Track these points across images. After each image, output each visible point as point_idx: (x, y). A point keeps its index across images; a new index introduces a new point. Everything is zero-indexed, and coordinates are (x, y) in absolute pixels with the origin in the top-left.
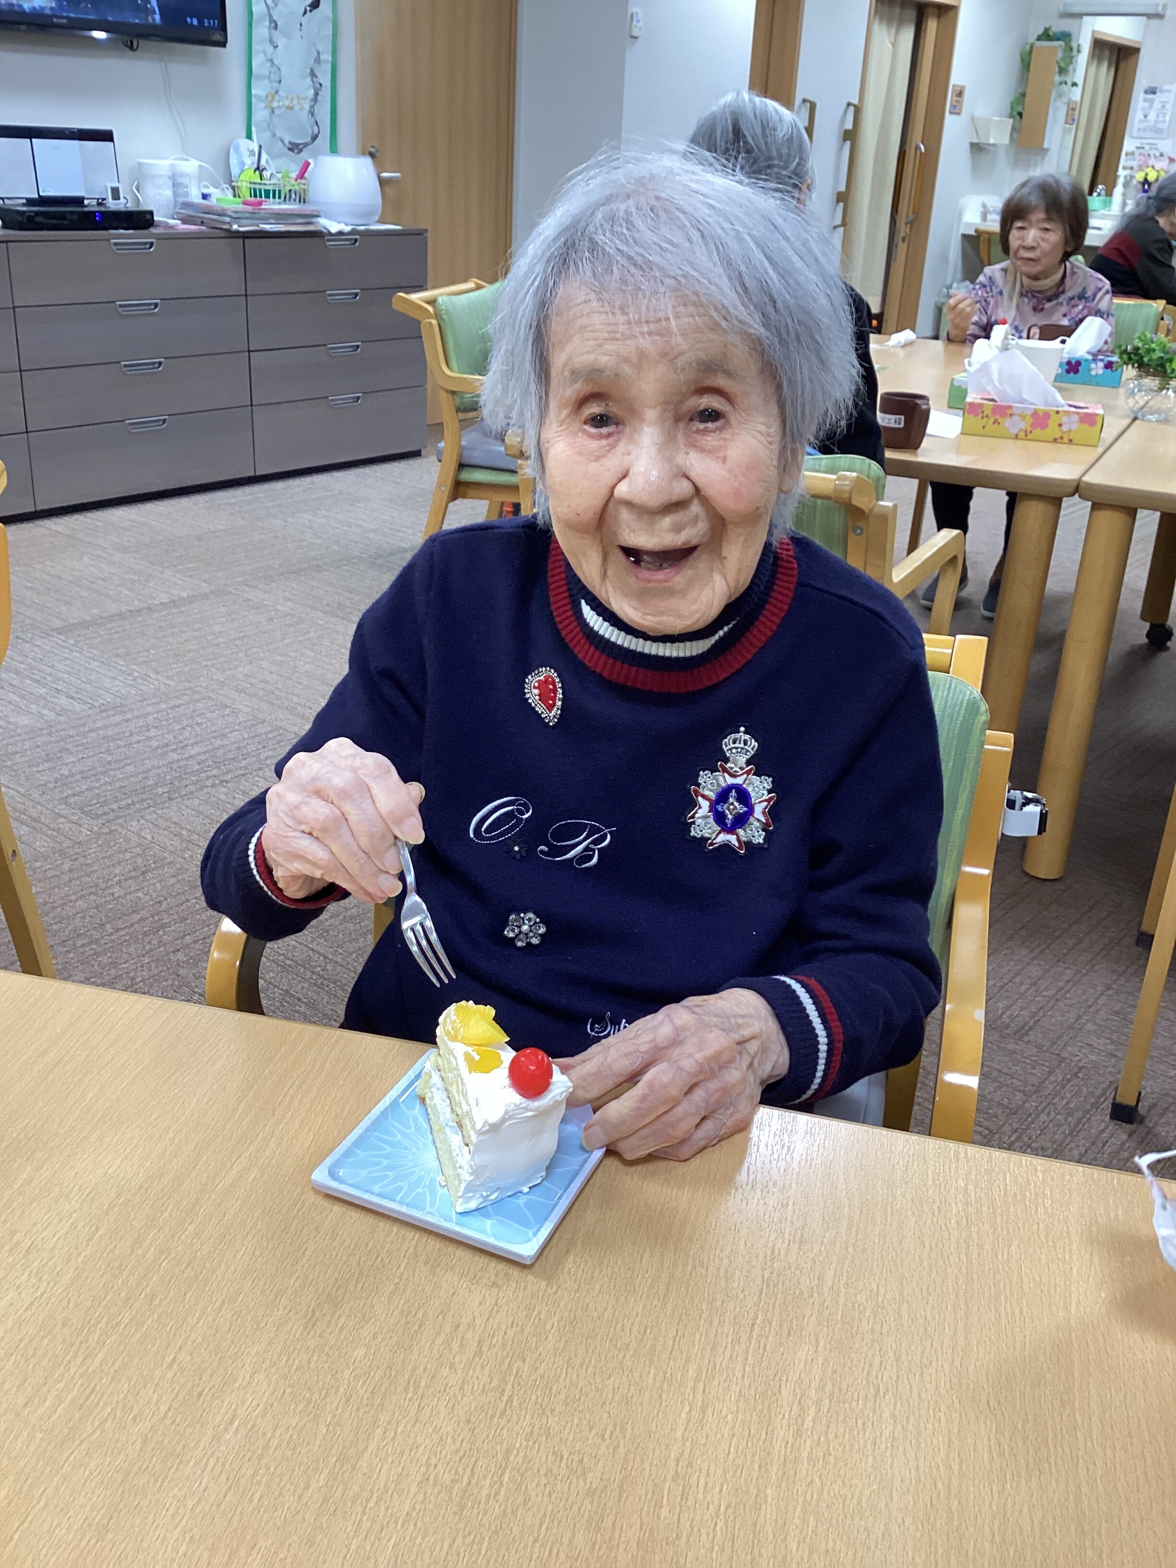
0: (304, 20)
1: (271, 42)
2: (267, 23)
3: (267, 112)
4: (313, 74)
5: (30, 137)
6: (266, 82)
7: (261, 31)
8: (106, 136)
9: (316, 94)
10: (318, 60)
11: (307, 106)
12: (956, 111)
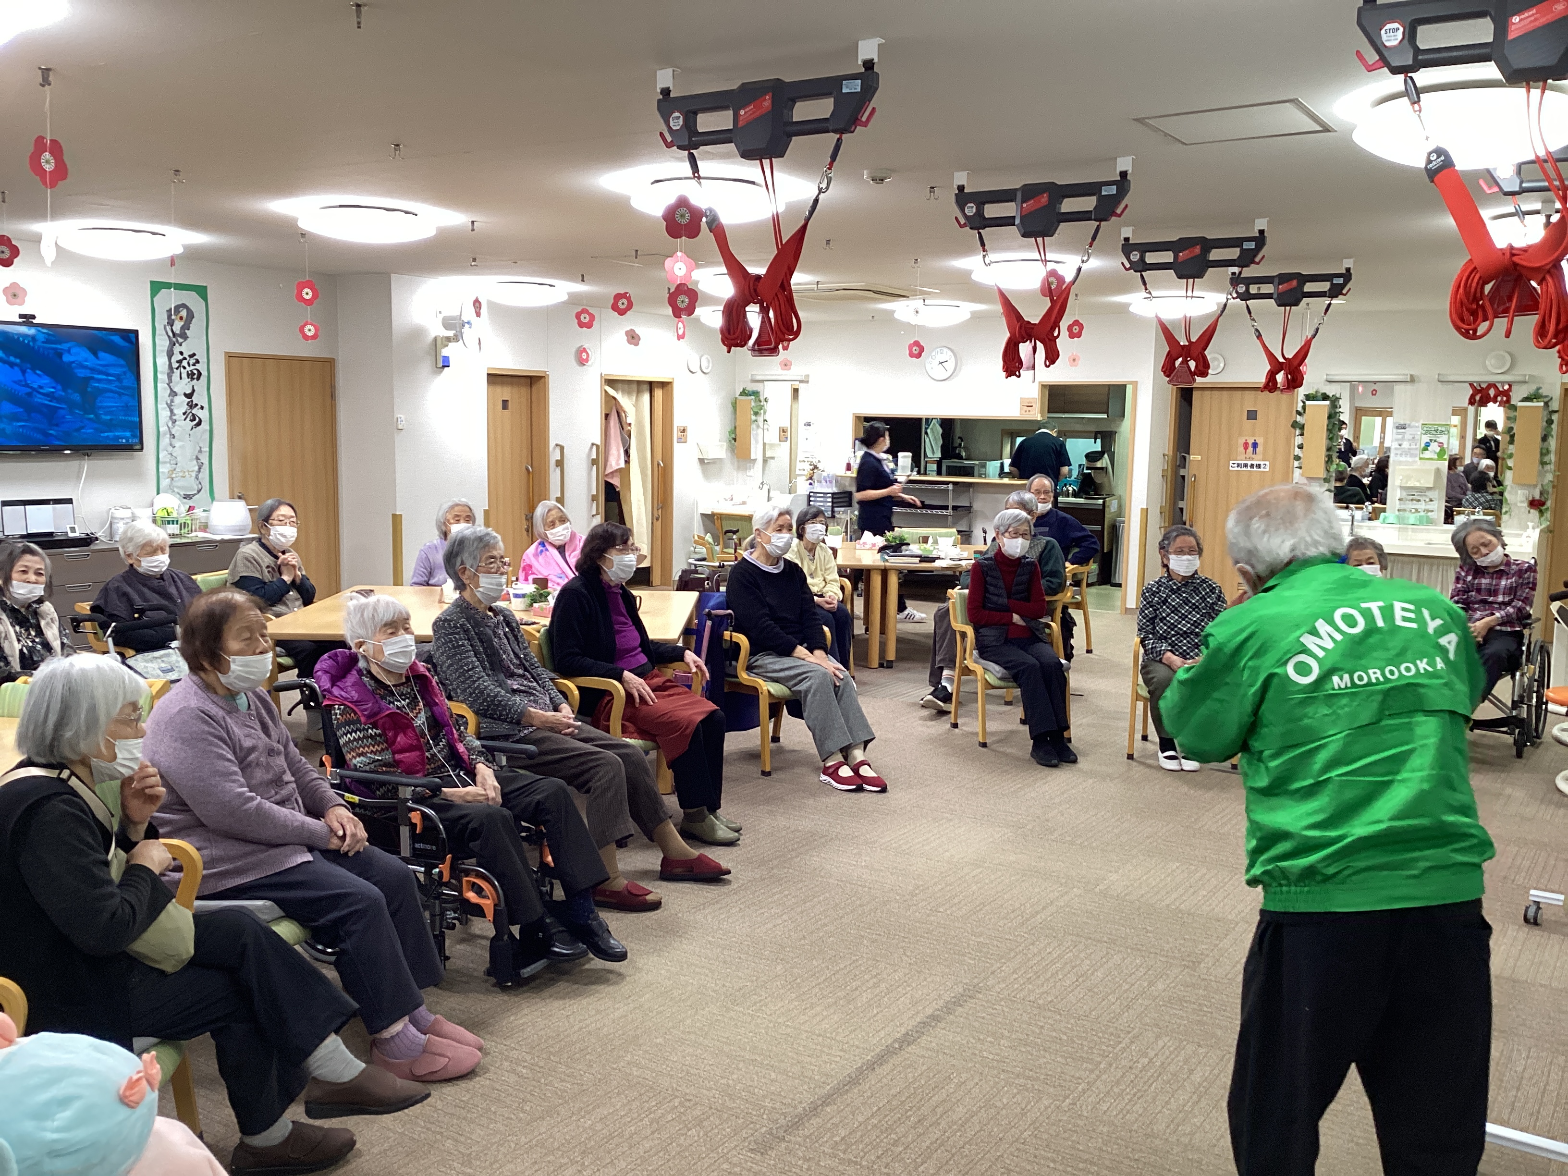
0: (191, 432)
1: (171, 445)
2: (168, 436)
3: (169, 480)
4: (197, 458)
5: (25, 505)
6: (168, 465)
7: (165, 441)
8: (69, 501)
9: (200, 469)
10: (200, 451)
11: (194, 474)
12: (682, 440)
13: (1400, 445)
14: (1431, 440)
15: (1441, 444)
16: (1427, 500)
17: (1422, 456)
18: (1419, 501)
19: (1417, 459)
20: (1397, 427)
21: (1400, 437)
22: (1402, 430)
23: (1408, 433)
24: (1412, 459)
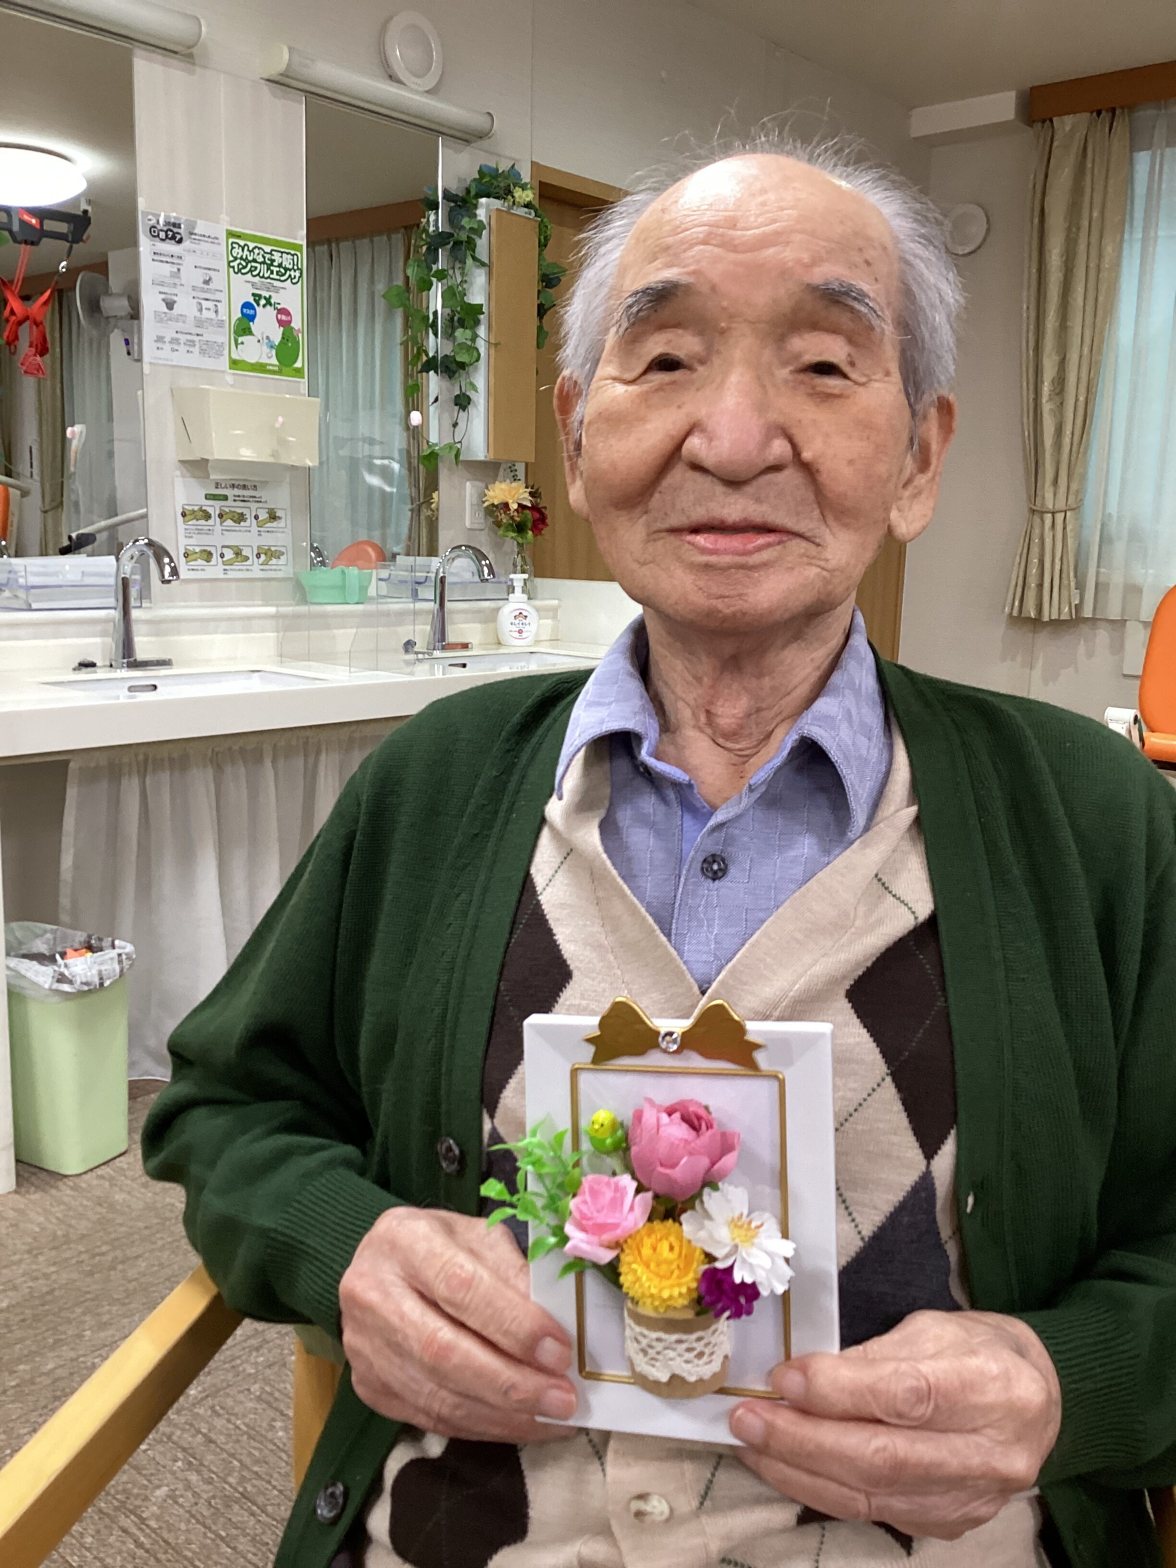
13: (170, 305)
14: (257, 297)
15: (284, 317)
16: (263, 515)
17: (235, 356)
18: (241, 518)
19: (224, 363)
20: (153, 232)
21: (167, 269)
22: (170, 247)
23: (189, 262)
24: (208, 363)
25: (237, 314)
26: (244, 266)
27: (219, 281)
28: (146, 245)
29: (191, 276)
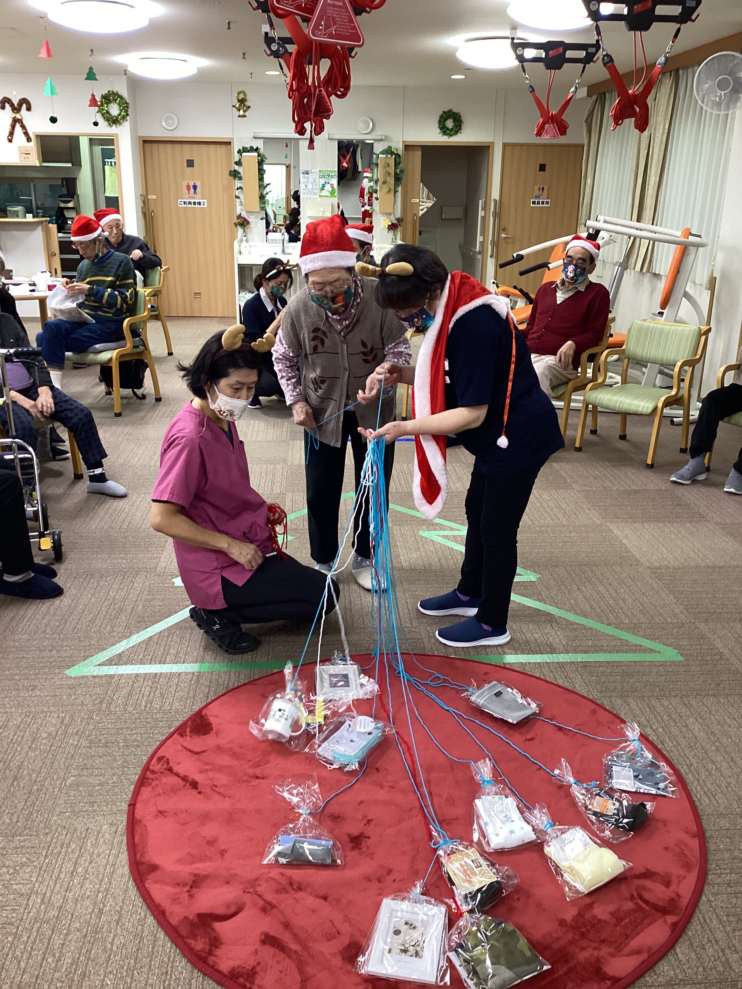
14: (326, 182)
15: (332, 186)
17: (321, 194)
19: (318, 196)
20: (303, 173)
21: (306, 180)
22: (307, 175)
23: (310, 178)
24: (315, 197)
25: (321, 186)
26: (323, 177)
27: (317, 180)
28: (301, 176)
29: (311, 180)
